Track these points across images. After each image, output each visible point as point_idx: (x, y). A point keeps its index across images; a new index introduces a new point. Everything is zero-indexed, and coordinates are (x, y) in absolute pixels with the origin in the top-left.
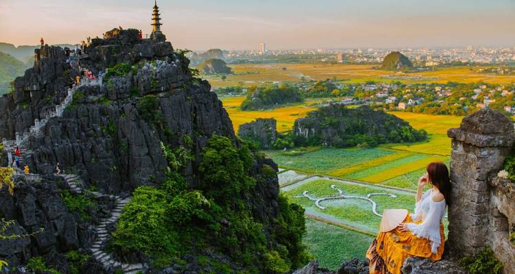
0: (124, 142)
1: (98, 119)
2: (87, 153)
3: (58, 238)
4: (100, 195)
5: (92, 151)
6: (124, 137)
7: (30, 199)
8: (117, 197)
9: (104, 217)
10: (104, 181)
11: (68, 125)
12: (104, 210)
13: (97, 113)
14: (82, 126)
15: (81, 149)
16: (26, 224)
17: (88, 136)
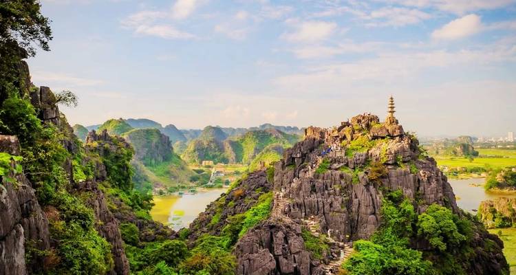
0: (355, 201)
1: (338, 182)
2: (327, 207)
3: (296, 268)
4: (333, 241)
5: (331, 205)
6: (356, 198)
7: (280, 234)
8: (345, 245)
9: (333, 260)
10: (337, 231)
11: (316, 184)
12: (333, 254)
13: (338, 177)
14: (326, 186)
15: (323, 202)
16: (276, 253)
17: (329, 194)
